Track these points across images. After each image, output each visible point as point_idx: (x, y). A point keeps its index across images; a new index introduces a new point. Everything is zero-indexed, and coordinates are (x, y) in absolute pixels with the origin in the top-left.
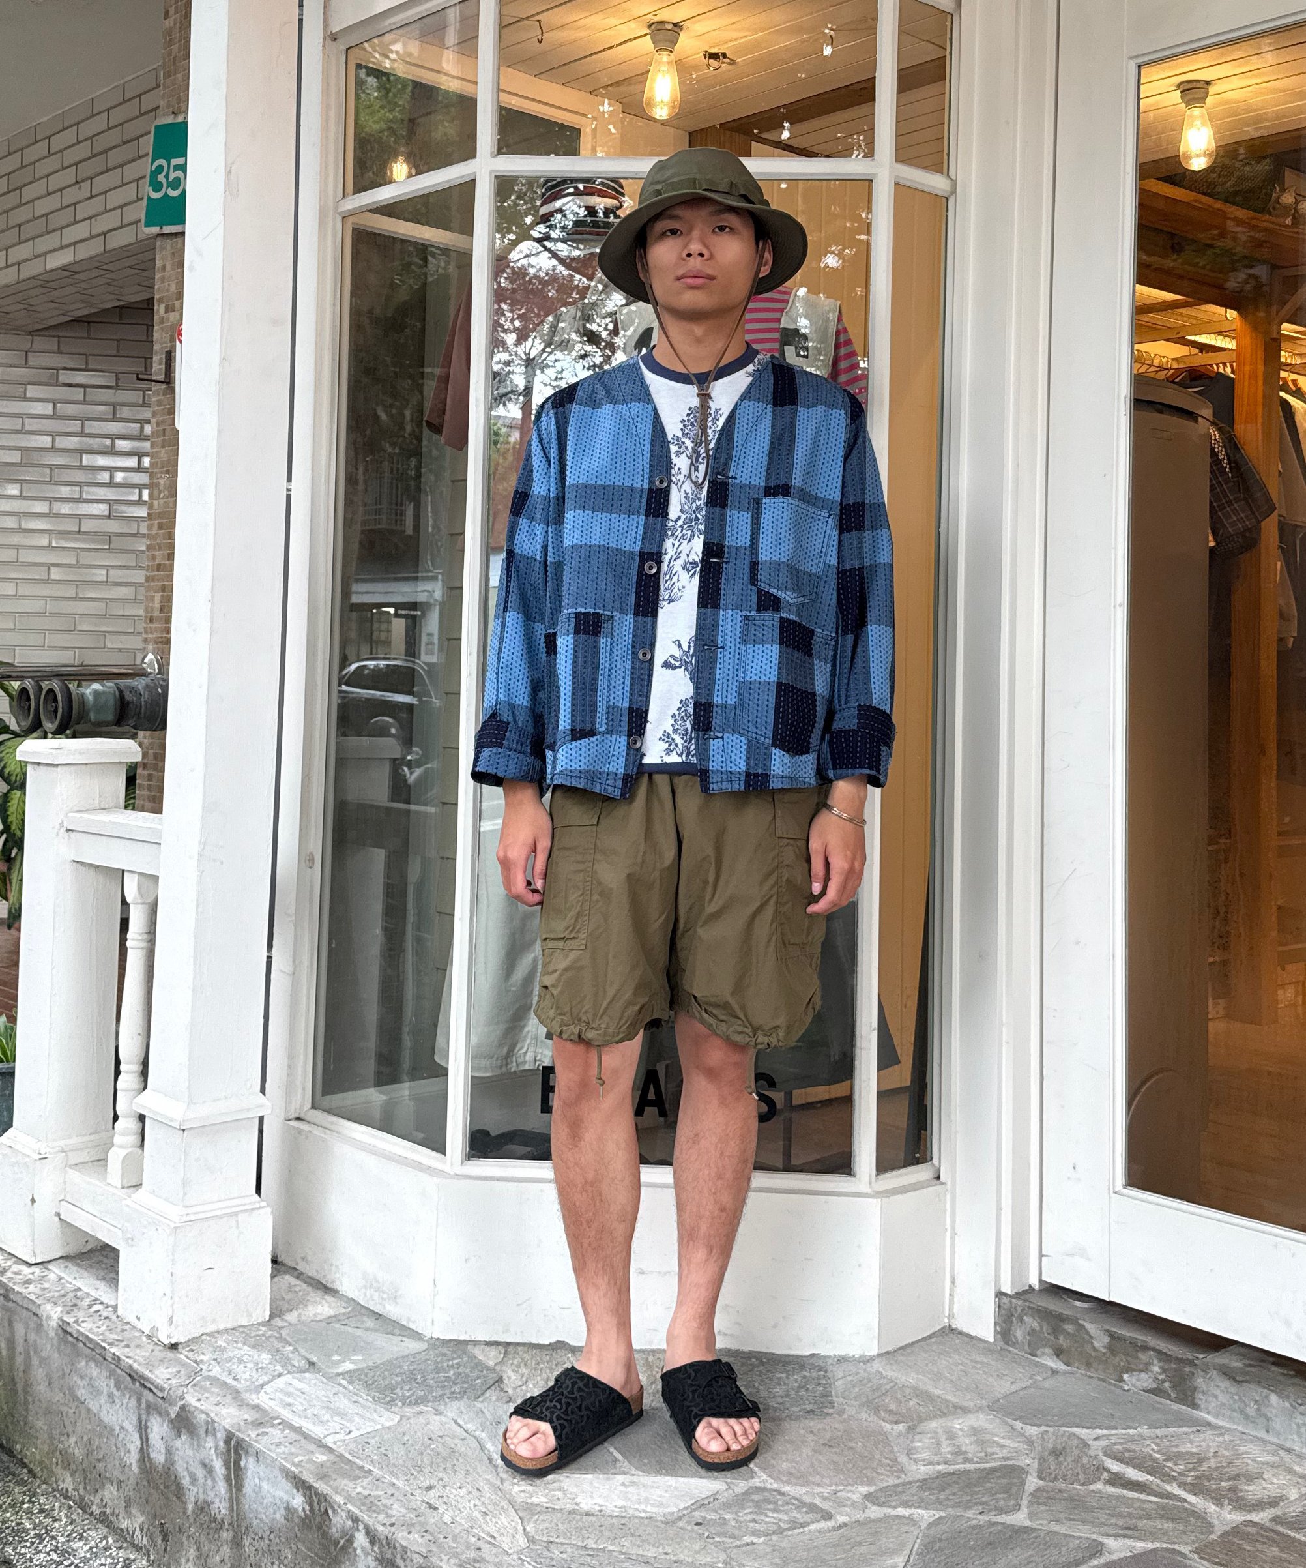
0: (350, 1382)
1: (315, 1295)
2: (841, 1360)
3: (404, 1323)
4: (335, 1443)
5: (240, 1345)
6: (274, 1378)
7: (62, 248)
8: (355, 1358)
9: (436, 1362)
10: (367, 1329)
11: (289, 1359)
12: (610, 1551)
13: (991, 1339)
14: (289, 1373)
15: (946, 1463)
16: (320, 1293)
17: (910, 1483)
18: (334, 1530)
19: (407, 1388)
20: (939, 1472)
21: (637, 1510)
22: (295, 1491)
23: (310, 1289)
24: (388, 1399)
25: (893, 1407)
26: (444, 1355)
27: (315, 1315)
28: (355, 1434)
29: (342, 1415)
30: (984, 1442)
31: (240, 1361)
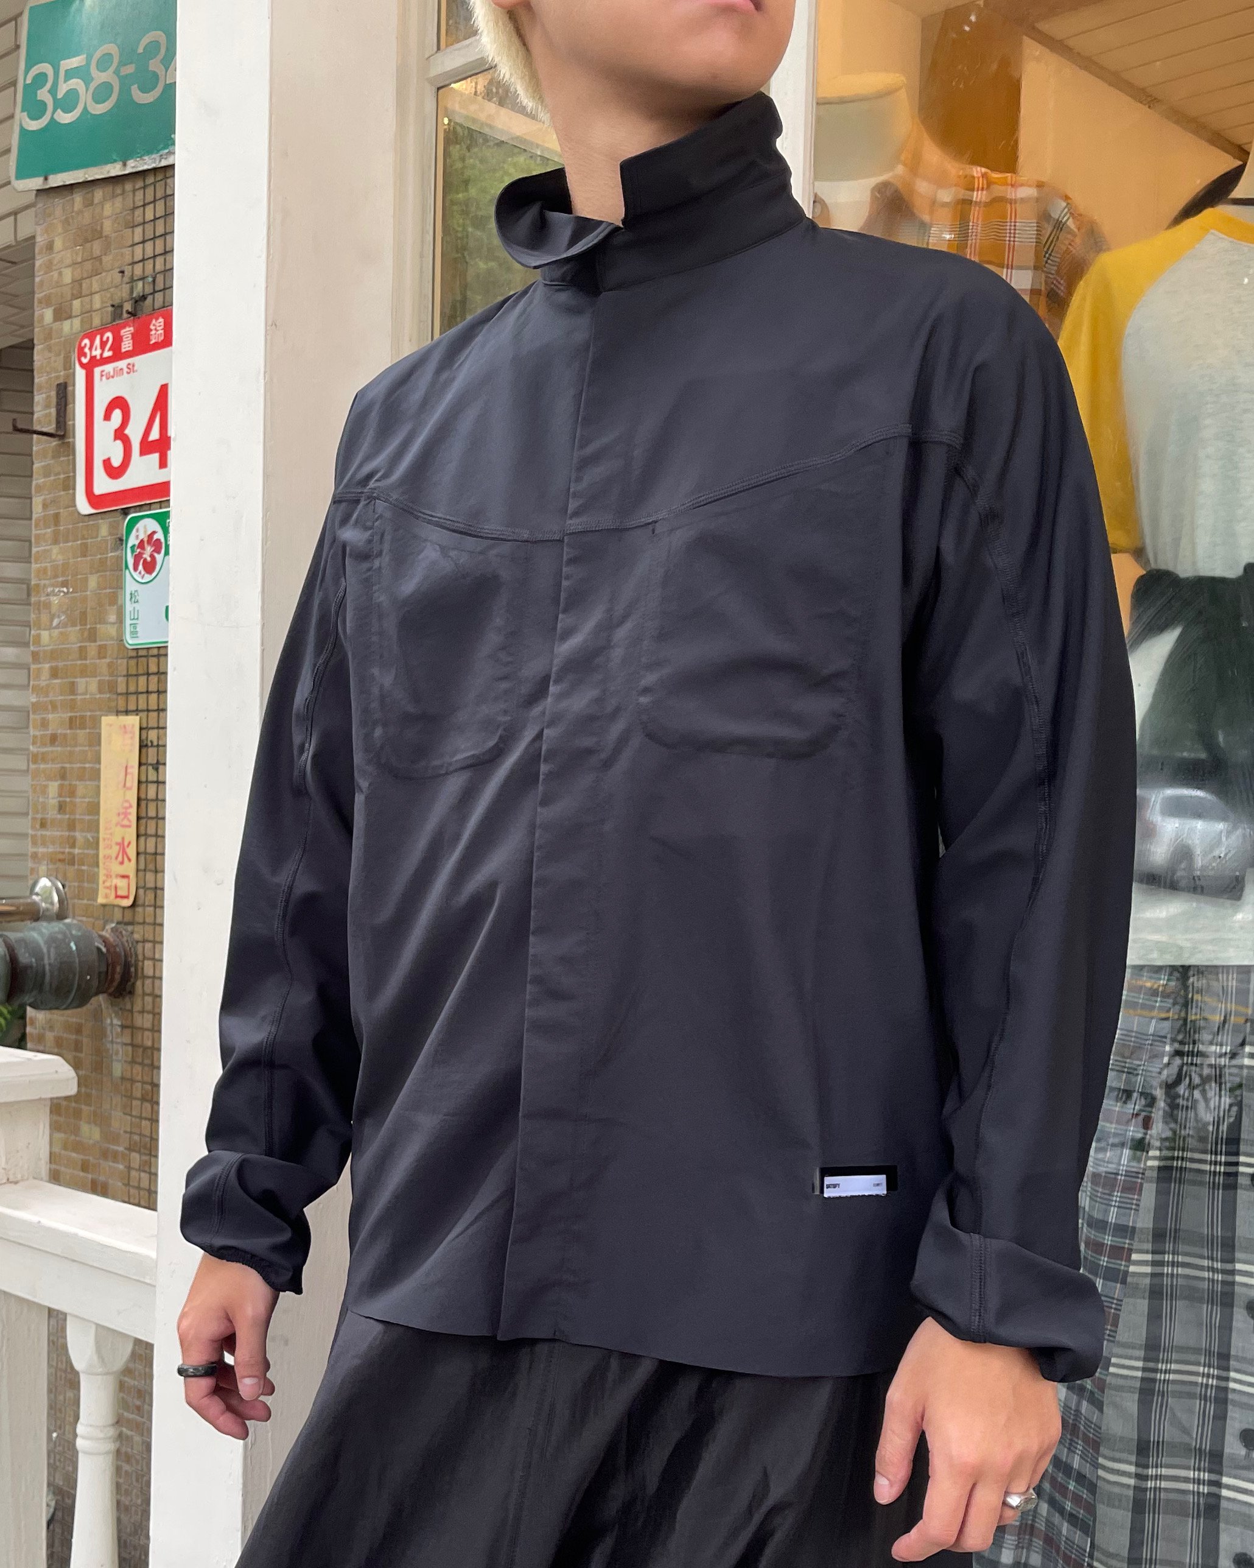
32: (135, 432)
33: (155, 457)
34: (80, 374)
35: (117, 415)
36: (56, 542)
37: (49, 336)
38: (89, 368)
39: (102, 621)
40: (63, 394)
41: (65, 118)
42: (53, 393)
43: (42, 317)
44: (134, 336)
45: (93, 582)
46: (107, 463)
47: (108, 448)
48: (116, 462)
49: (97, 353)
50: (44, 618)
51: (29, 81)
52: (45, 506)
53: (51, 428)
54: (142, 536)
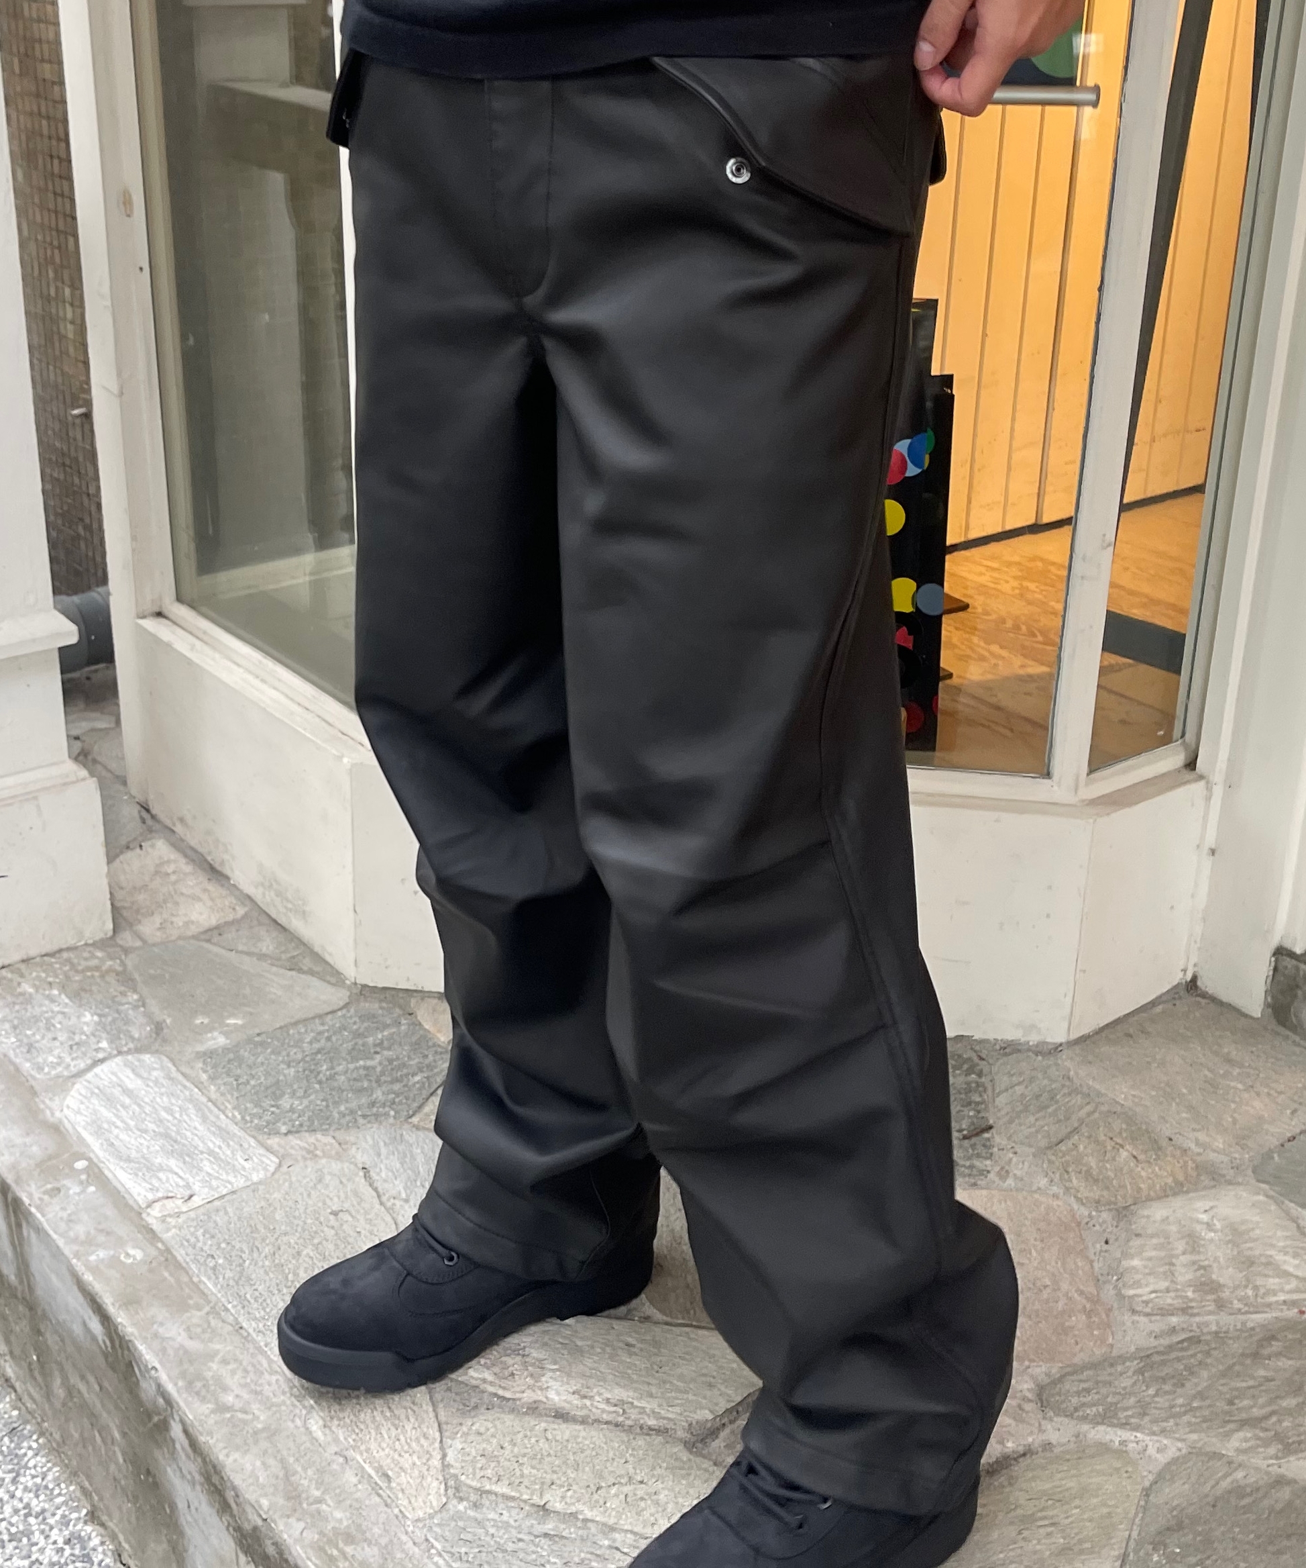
0: (212, 1079)
1: (194, 882)
2: (1009, 1049)
3: (317, 949)
4: (163, 1220)
5: (55, 992)
6: (97, 1062)
8: (231, 1021)
9: (357, 1035)
10: (262, 957)
11: (127, 1022)
12: (586, 1521)
13: (1257, 1013)
14: (120, 1053)
15: (1184, 1311)
16: (202, 878)
17: (1122, 1359)
19: (300, 1093)
20: (1173, 1330)
21: (642, 1411)
22: (90, 1311)
23: (188, 868)
24: (267, 1117)
25: (1092, 1162)
26: (371, 1017)
27: (187, 924)
28: (197, 1201)
29: (186, 1154)
30: (1251, 1262)
31: (49, 1026)
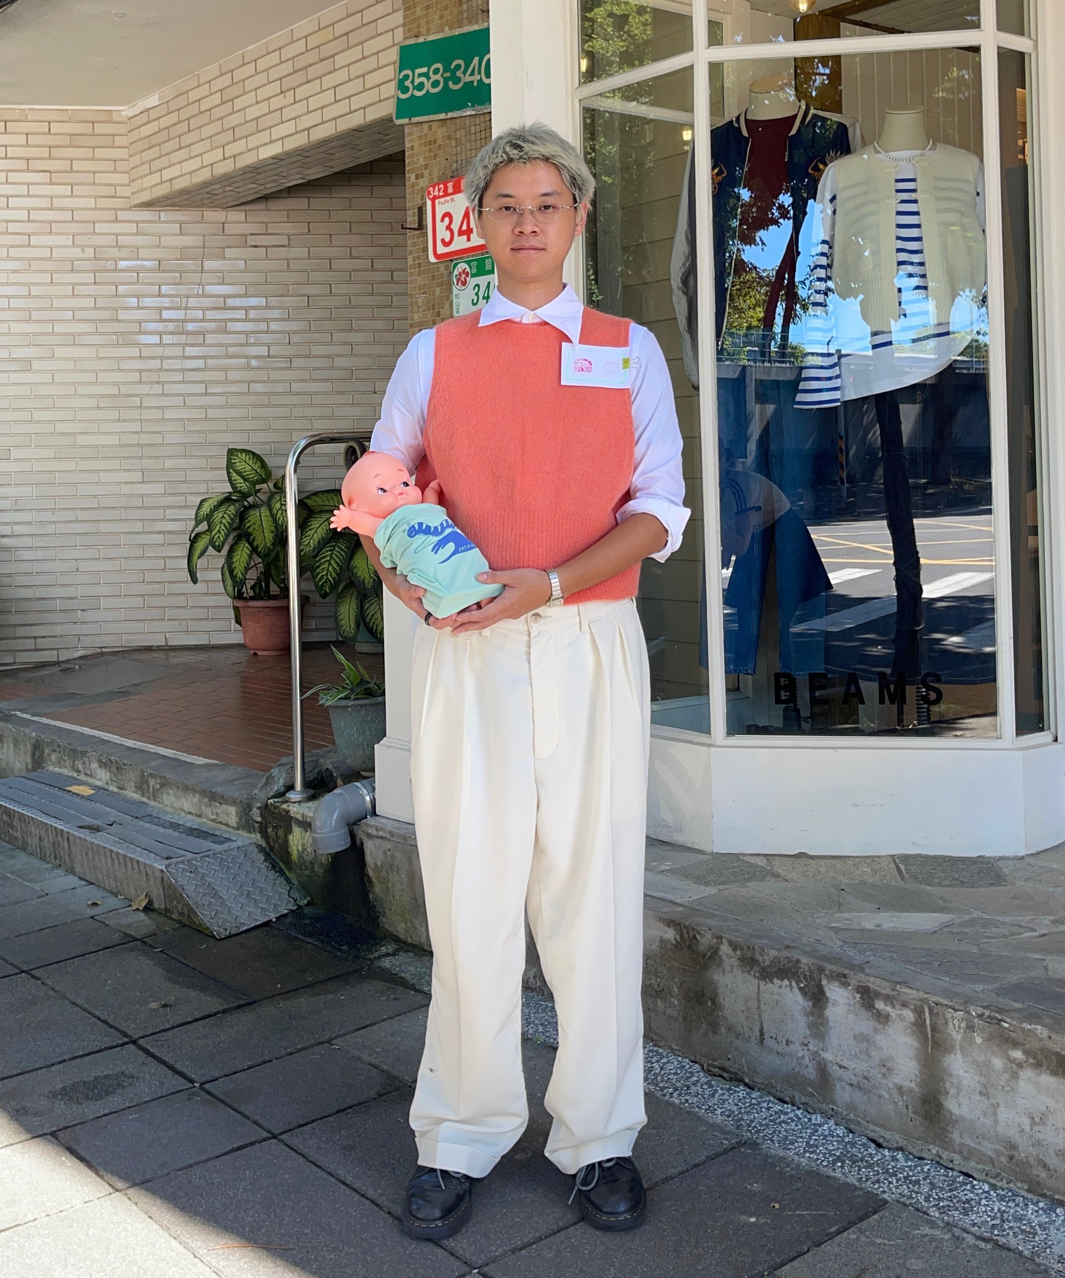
0: (673, 875)
4: (684, 902)
7: (272, 142)
8: (667, 863)
18: (701, 948)
22: (667, 929)
28: (694, 898)
29: (679, 889)
32: (455, 227)
33: (465, 237)
34: (429, 203)
35: (447, 220)
36: (419, 275)
37: (413, 185)
38: (433, 200)
39: (442, 308)
40: (421, 211)
41: (418, 94)
42: (416, 211)
43: (409, 178)
44: (453, 186)
45: (438, 290)
46: (443, 241)
47: (443, 233)
48: (447, 240)
49: (437, 194)
50: (415, 309)
51: (401, 77)
52: (414, 260)
53: (416, 226)
54: (460, 270)
